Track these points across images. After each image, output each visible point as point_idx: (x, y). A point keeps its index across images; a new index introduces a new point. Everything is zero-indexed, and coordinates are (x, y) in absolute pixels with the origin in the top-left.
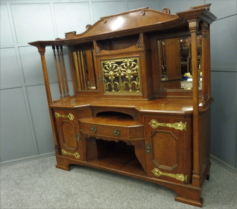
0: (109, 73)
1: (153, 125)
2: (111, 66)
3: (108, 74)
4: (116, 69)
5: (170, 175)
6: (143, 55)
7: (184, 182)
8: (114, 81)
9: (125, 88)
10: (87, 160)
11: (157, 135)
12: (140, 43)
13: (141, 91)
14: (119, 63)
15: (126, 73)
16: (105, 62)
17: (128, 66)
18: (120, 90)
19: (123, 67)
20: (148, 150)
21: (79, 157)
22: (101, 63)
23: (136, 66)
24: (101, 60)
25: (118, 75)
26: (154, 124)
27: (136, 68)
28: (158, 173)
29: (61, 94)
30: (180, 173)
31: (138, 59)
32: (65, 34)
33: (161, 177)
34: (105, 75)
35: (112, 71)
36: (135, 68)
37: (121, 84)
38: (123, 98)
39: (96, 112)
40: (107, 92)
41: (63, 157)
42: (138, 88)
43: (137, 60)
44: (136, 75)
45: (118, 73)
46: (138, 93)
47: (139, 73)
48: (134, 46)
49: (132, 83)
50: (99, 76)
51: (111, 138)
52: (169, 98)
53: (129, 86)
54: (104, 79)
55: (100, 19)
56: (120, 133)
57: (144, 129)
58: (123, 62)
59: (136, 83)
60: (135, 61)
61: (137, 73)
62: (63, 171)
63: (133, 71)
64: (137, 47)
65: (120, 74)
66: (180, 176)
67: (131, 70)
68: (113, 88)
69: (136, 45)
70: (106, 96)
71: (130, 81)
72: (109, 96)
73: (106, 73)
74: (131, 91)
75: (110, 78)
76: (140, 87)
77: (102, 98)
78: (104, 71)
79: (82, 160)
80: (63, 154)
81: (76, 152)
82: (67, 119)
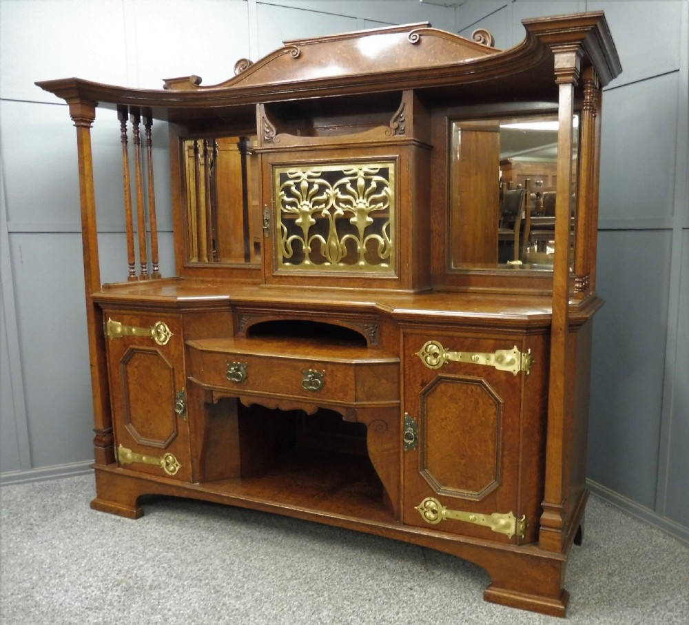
0: (297, 207)
1: (429, 358)
2: (305, 184)
3: (294, 208)
4: (322, 194)
5: (472, 517)
6: (409, 155)
7: (516, 540)
8: (313, 229)
9: (345, 254)
10: (204, 480)
11: (438, 390)
12: (403, 119)
13: (396, 266)
14: (332, 177)
15: (353, 209)
16: (288, 171)
17: (361, 188)
18: (328, 262)
19: (342, 188)
20: (408, 437)
21: (177, 469)
22: (273, 173)
23: (383, 188)
24: (275, 165)
25: (326, 212)
26: (434, 354)
27: (383, 194)
28: (434, 512)
29: (131, 264)
30: (504, 511)
31: (391, 167)
32: (164, 83)
33: (445, 526)
34: (285, 211)
35: (309, 199)
36: (380, 193)
37: (335, 242)
38: (337, 286)
39: (248, 322)
40: (287, 264)
41: (120, 470)
42: (387, 257)
43: (388, 169)
44: (381, 216)
45: (326, 206)
46: (385, 270)
47: (392, 211)
48: (382, 128)
49: (368, 238)
50: (265, 213)
51: (291, 401)
52: (475, 293)
53: (359, 248)
54: (280, 224)
55: (283, 46)
56: (324, 384)
57: (402, 370)
58: (345, 173)
59: (381, 241)
60: (384, 173)
61: (389, 206)
62: (118, 518)
63: (374, 202)
64: (393, 132)
65: (332, 210)
66: (502, 518)
67: (370, 199)
68: (307, 254)
69: (388, 125)
70: (281, 277)
71: (361, 234)
72: (292, 277)
73: (287, 207)
74: (362, 263)
75: (298, 223)
76: (392, 254)
77: (270, 283)
78: (283, 200)
79: (187, 481)
80: (122, 463)
81: (169, 454)
82: (146, 341)
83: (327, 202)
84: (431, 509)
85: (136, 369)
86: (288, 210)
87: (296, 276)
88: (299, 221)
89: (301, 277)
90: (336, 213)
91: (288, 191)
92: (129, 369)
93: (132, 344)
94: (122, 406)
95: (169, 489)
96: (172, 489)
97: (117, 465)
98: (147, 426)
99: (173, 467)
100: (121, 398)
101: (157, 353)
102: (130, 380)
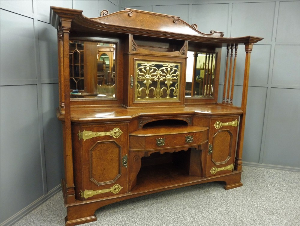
0: (144, 77)
2: (148, 68)
4: (155, 73)
8: (151, 85)
9: (162, 94)
12: (184, 50)
13: (179, 98)
14: (159, 67)
15: (166, 78)
16: (141, 62)
17: (169, 71)
18: (155, 97)
19: (162, 71)
21: (120, 190)
22: (135, 63)
24: (136, 60)
25: (156, 79)
26: (218, 125)
27: (176, 74)
28: (215, 170)
30: (230, 164)
33: (217, 173)
34: (139, 78)
35: (149, 74)
36: (175, 73)
37: (158, 90)
38: (159, 106)
39: (143, 123)
40: (139, 99)
42: (176, 95)
43: (178, 66)
44: (175, 81)
45: (156, 77)
46: (175, 99)
47: (179, 80)
48: (177, 52)
49: (170, 89)
50: (131, 79)
53: (167, 92)
54: (136, 83)
58: (164, 65)
59: (175, 90)
60: (177, 67)
61: (178, 78)
63: (173, 76)
64: (181, 53)
65: (159, 78)
66: (230, 166)
67: (172, 76)
68: (147, 95)
69: (179, 51)
70: (136, 104)
71: (168, 87)
72: (142, 103)
73: (140, 76)
74: (168, 97)
75: (145, 83)
76: (178, 94)
77: (131, 107)
78: (138, 74)
79: (125, 193)
80: (86, 198)
81: (116, 185)
82: (107, 138)
83: (156, 75)
84: (214, 170)
86: (140, 78)
87: (143, 103)
88: (145, 82)
89: (145, 103)
90: (160, 80)
91: (140, 70)
92: (93, 152)
93: (98, 140)
94: (89, 171)
95: (115, 200)
96: (117, 199)
97: (83, 200)
98: (102, 176)
99: (118, 190)
100: (89, 167)
101: (114, 141)
102: (94, 157)
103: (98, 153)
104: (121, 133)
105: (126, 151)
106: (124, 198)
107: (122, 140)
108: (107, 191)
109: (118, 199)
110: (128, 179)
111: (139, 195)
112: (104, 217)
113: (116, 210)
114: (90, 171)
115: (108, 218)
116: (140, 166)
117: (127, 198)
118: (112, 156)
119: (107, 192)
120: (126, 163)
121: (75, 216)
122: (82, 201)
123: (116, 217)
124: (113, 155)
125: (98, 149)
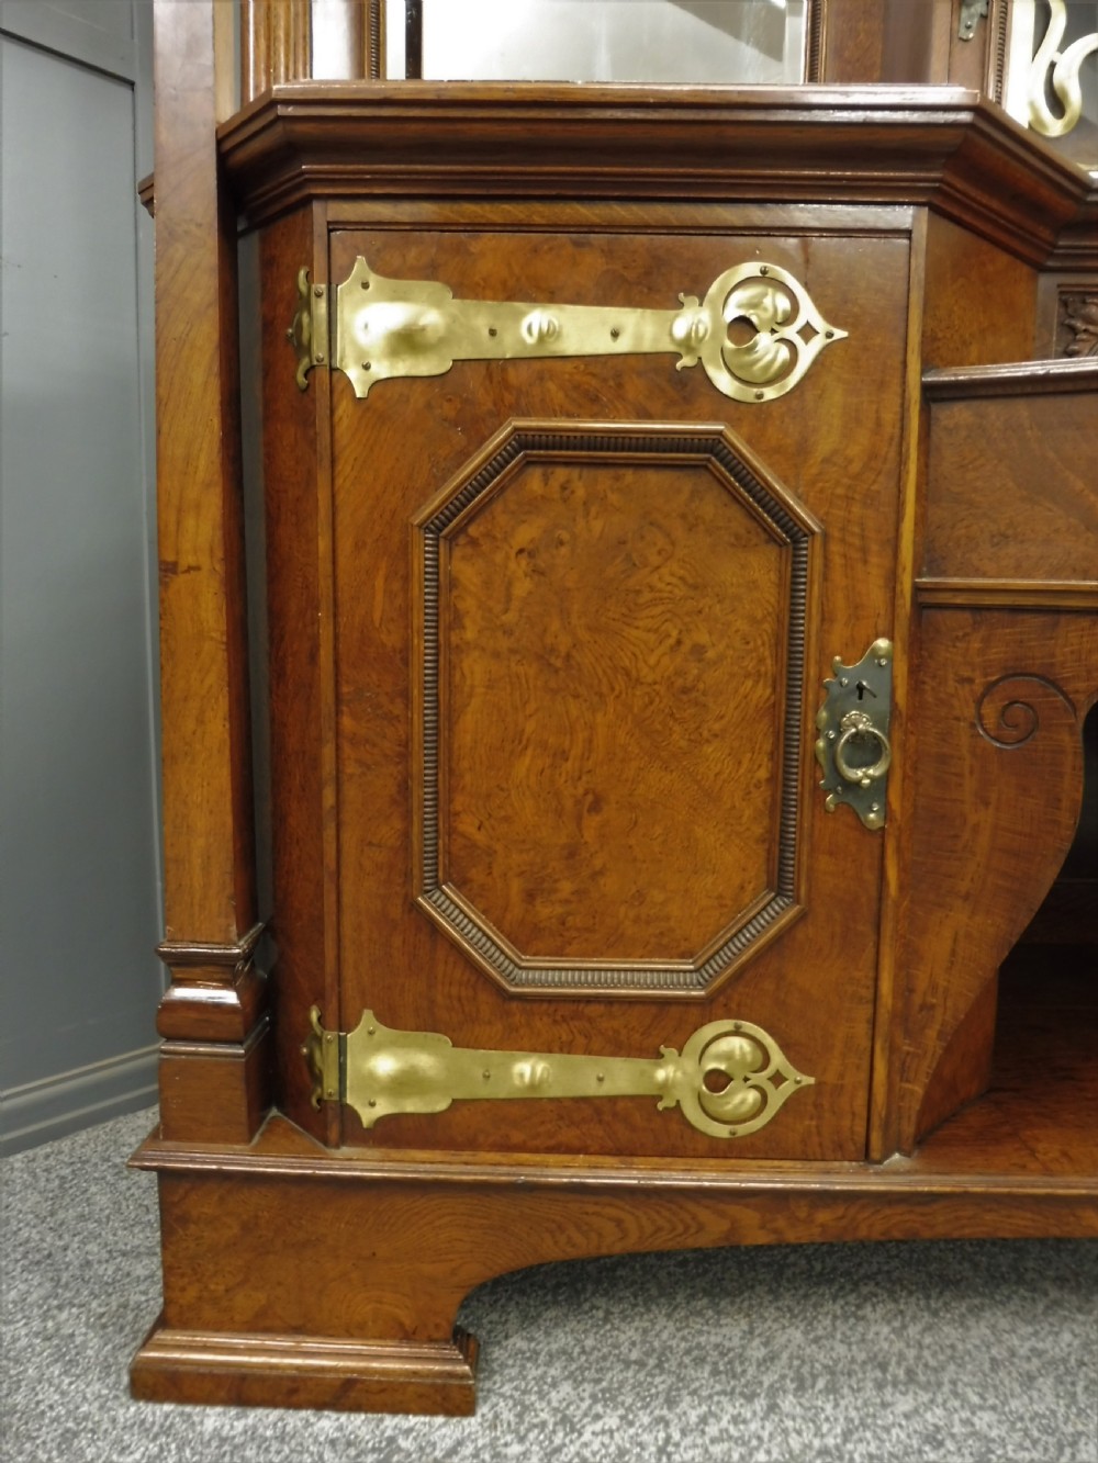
21: (779, 1097)
79: (839, 1151)
80: (368, 1116)
81: (727, 1025)
82: (635, 389)
85: (520, 567)
92: (466, 570)
93: (525, 414)
94: (404, 788)
95: (704, 1215)
96: (734, 1210)
97: (333, 1134)
98: (566, 887)
99: (752, 1096)
100: (406, 744)
101: (712, 445)
102: (470, 634)
103: (522, 588)
104: (818, 343)
105: (876, 596)
106: (823, 1216)
107: (825, 444)
108: (616, 1077)
109: (749, 1217)
110: (886, 986)
111: (1023, 1223)
112: (566, 1388)
113: (729, 1331)
114: (421, 794)
115: (612, 1421)
116: (1067, 823)
117: (872, 1226)
118: (698, 650)
119: (613, 1100)
120: (865, 749)
121: (247, 1302)
122: (326, 1142)
123: (712, 1430)
124: (703, 637)
125: (525, 534)
